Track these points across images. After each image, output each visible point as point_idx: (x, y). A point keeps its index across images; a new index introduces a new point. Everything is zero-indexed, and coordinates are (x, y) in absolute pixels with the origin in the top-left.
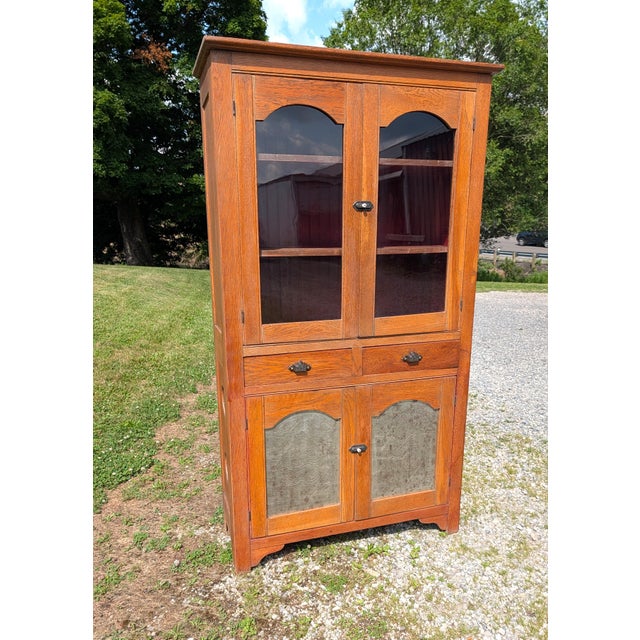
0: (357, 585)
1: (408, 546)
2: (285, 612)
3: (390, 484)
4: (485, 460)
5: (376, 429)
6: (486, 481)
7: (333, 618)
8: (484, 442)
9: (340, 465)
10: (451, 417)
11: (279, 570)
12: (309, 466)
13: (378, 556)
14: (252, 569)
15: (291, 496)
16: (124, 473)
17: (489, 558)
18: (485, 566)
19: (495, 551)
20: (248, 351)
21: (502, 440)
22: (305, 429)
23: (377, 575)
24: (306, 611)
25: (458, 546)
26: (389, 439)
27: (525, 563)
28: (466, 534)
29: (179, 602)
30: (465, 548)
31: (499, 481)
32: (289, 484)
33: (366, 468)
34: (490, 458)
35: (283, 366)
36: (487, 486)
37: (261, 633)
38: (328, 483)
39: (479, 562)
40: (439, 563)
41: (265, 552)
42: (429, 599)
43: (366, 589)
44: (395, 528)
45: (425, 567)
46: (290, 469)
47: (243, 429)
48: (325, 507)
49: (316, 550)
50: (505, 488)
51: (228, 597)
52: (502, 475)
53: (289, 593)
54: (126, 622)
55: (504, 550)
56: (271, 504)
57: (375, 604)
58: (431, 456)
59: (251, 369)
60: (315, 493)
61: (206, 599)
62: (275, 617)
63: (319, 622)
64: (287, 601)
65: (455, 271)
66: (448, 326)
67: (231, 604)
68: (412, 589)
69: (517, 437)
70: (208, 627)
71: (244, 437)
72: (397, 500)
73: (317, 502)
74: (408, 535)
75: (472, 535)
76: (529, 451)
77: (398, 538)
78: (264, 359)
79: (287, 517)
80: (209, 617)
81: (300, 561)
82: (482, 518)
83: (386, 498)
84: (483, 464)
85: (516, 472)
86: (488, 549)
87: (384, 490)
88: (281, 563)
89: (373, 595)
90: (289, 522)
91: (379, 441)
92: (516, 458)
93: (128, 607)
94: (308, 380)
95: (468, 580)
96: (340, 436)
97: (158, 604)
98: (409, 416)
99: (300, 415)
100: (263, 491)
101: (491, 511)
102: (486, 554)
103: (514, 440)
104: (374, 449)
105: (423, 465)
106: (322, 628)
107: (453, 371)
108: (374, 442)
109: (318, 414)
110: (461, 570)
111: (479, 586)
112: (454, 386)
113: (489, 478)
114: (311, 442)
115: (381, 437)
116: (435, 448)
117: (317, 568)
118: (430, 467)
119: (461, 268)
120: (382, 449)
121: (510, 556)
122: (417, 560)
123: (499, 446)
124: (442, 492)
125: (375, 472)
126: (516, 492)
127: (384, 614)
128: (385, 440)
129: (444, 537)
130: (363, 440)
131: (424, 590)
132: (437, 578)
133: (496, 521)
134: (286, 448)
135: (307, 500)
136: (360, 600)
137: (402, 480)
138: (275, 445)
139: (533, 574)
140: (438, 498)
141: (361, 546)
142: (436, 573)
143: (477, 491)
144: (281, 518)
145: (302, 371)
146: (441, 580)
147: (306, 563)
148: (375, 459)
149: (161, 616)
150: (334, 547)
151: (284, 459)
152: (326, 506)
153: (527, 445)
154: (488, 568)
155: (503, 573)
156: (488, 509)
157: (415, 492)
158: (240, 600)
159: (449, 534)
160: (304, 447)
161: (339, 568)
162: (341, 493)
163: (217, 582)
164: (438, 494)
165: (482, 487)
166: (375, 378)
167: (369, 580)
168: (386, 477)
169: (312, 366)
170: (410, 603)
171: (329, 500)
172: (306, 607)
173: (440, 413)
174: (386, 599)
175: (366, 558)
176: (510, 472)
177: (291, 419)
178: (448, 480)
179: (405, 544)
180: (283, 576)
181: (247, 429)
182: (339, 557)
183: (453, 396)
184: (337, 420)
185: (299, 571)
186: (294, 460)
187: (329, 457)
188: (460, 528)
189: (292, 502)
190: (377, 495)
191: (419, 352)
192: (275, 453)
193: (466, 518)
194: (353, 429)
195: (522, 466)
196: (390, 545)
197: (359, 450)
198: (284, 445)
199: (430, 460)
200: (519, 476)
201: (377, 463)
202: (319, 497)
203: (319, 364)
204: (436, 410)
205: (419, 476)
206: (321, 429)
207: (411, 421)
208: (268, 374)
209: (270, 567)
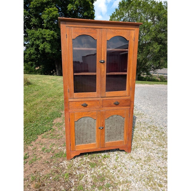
0: (99, 166)
2: (78, 172)
3: (110, 138)
4: (143, 132)
5: (106, 123)
6: (141, 139)
7: (90, 175)
8: (143, 127)
9: (96, 133)
10: (128, 120)
11: (79, 160)
12: (87, 132)
13: (107, 158)
14: (71, 159)
15: (82, 140)
16: (43, 131)
17: (138, 161)
18: (137, 163)
19: (141, 159)
20: (70, 100)
21: (149, 127)
22: (86, 122)
23: (105, 163)
24: (83, 173)
25: (130, 157)
26: (110, 125)
27: (149, 164)
28: (133, 154)
29: (50, 167)
30: (132, 158)
31: (145, 139)
32: (81, 137)
33: (103, 133)
34: (144, 132)
35: (80, 104)
37: (70, 178)
38: (93, 137)
39: (135, 162)
40: (124, 161)
41: (75, 155)
42: (119, 172)
43: (101, 167)
44: (113, 150)
45: (119, 162)
46: (82, 132)
47: (69, 121)
48: (92, 143)
49: (90, 155)
50: (147, 141)
51: (63, 167)
53: (80, 167)
54: (35, 172)
55: (143, 159)
56: (76, 142)
57: (103, 172)
58: (123, 131)
59: (71, 105)
60: (89, 139)
61: (57, 167)
62: (74, 173)
63: (86, 176)
64: (79, 169)
65: (129, 79)
66: (127, 95)
67: (64, 169)
68: (114, 168)
69: (153, 127)
70: (56, 175)
71: (69, 123)
72: (113, 143)
74: (116, 153)
75: (135, 154)
76: (156, 131)
77: (113, 153)
78: (74, 102)
79: (81, 146)
80: (57, 172)
81: (85, 158)
82: (139, 149)
83: (109, 142)
84: (142, 134)
85: (151, 137)
86: (138, 158)
87: (109, 140)
88: (79, 158)
89: (103, 169)
90: (82, 147)
91: (107, 126)
92: (152, 132)
93: (37, 167)
94: (87, 108)
95: (131, 167)
96: (96, 124)
97: (45, 167)
98: (116, 119)
99: (85, 118)
100: (74, 138)
101: (142, 148)
102: (138, 160)
103: (152, 127)
104: (106, 128)
105: (120, 133)
106: (87, 178)
107: (129, 107)
108: (106, 126)
109: (90, 118)
110: (129, 164)
111: (134, 169)
112: (129, 111)
113: (143, 138)
114: (88, 126)
115: (108, 125)
116: (123, 128)
117: (89, 160)
118: (122, 134)
119: (131, 78)
120: (108, 128)
121: (145, 161)
122: (117, 160)
123: (147, 129)
124: (126, 141)
125: (106, 134)
126: (150, 143)
127: (105, 175)
129: (126, 154)
130: (103, 126)
131: (118, 169)
132: (122, 166)
133: (142, 150)
134: (81, 127)
135: (87, 141)
136: (99, 170)
137: (114, 137)
138: (77, 126)
139: (151, 167)
140: (125, 143)
141: (102, 155)
142: (122, 164)
143: (138, 141)
144: (79, 146)
145: (85, 106)
146: (123, 166)
147: (86, 159)
148: (106, 131)
149: (45, 171)
150: (95, 155)
151: (80, 130)
153: (156, 129)
154: (137, 164)
155: (142, 166)
156: (141, 147)
157: (118, 141)
158: (66, 168)
159: (128, 153)
160: (86, 127)
161: (95, 161)
162: (96, 140)
163: (61, 162)
165: (140, 140)
166: (106, 108)
167: (103, 165)
168: (109, 136)
169: (88, 104)
170: (113, 172)
172: (84, 171)
173: (125, 119)
174: (106, 171)
175: (103, 159)
176: (149, 137)
177: (82, 119)
178: (127, 138)
179: (115, 155)
180: (79, 162)
181: (70, 121)
182: (95, 158)
183: (129, 114)
184: (95, 120)
185: (84, 161)
186: (83, 130)
187: (93, 130)
188: (132, 152)
189: (82, 142)
190: (107, 141)
191: (118, 102)
192: (77, 128)
193: (134, 149)
194: (100, 122)
195: (153, 135)
196: (111, 155)
197: (101, 128)
198: (80, 126)
199: (122, 132)
200: (152, 138)
201: (107, 132)
202: (90, 141)
203: (90, 104)
204: (124, 118)
205: (119, 136)
206: (91, 122)
207: (116, 121)
208: (76, 106)
209: (76, 159)
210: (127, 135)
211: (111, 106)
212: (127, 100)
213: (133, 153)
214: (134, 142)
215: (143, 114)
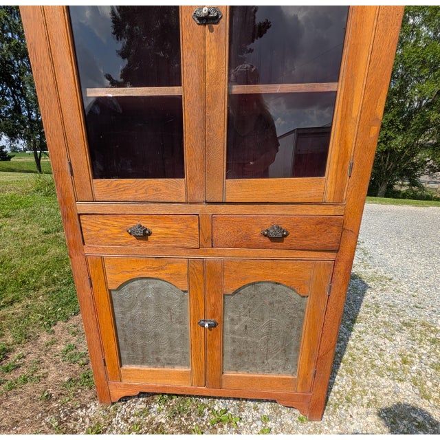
1: (259, 423)
3: (245, 363)
4: (381, 342)
5: (229, 306)
6: (373, 366)
9: (189, 336)
10: (323, 308)
11: (133, 411)
12: (158, 330)
14: (113, 404)
15: (143, 353)
20: (82, 208)
21: (405, 324)
22: (150, 295)
26: (244, 319)
31: (388, 370)
32: (139, 342)
33: (217, 343)
34: (387, 341)
35: (121, 227)
36: (372, 372)
38: (179, 349)
46: (139, 329)
47: (87, 286)
50: (394, 379)
52: (394, 363)
56: (124, 356)
59: (88, 227)
60: (164, 356)
69: (423, 325)
71: (89, 294)
72: (252, 379)
73: (168, 364)
78: (99, 218)
81: (156, 406)
82: (355, 411)
83: (240, 374)
84: (376, 346)
85: (412, 363)
87: (238, 367)
88: (140, 405)
91: (232, 320)
92: (416, 347)
94: (150, 246)
96: (188, 305)
98: (269, 298)
99: (145, 281)
101: (368, 405)
104: (228, 326)
107: (332, 256)
108: (227, 319)
109: (165, 283)
112: (329, 272)
113: (379, 363)
114: (158, 309)
115: (236, 317)
116: (299, 336)
120: (236, 327)
123: (400, 330)
124: (305, 381)
125: (228, 348)
128: (240, 320)
129: (303, 422)
130: (213, 316)
134: (134, 311)
135: (158, 360)
137: (259, 361)
138: (122, 305)
140: (299, 386)
141: (216, 407)
143: (360, 375)
144: (133, 370)
145: (145, 235)
147: (160, 411)
148: (228, 336)
151: (133, 320)
152: (178, 369)
156: (365, 401)
157: (273, 375)
159: (311, 420)
160: (152, 312)
162: (191, 360)
163: (83, 406)
164: (300, 382)
165: (367, 372)
166: (229, 253)
168: (240, 354)
169: (153, 231)
171: (181, 364)
173: (307, 300)
175: (212, 424)
176: (405, 362)
177: (136, 283)
178: (312, 372)
179: (258, 419)
180: (132, 419)
181: (91, 286)
182: (189, 415)
183: (327, 285)
184: (185, 292)
185: (148, 418)
186: (142, 323)
187: (178, 326)
188: (325, 416)
189: (143, 358)
190: (229, 370)
191: (284, 227)
192: (123, 313)
193: (336, 406)
194: (202, 304)
195: (420, 357)
196: (244, 415)
197: (207, 325)
198: (131, 307)
199: (293, 348)
200: (414, 368)
201: (230, 341)
202: (170, 360)
203: (160, 230)
204: (304, 297)
205: (279, 361)
206: (168, 298)
207: (271, 304)
208: (106, 235)
209: (129, 407)
210: (309, 362)
211: (247, 243)
212: (324, 223)
213: (329, 425)
214: (341, 375)
215: (390, 280)
